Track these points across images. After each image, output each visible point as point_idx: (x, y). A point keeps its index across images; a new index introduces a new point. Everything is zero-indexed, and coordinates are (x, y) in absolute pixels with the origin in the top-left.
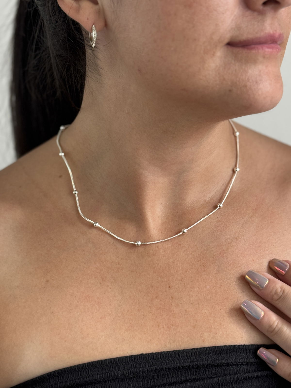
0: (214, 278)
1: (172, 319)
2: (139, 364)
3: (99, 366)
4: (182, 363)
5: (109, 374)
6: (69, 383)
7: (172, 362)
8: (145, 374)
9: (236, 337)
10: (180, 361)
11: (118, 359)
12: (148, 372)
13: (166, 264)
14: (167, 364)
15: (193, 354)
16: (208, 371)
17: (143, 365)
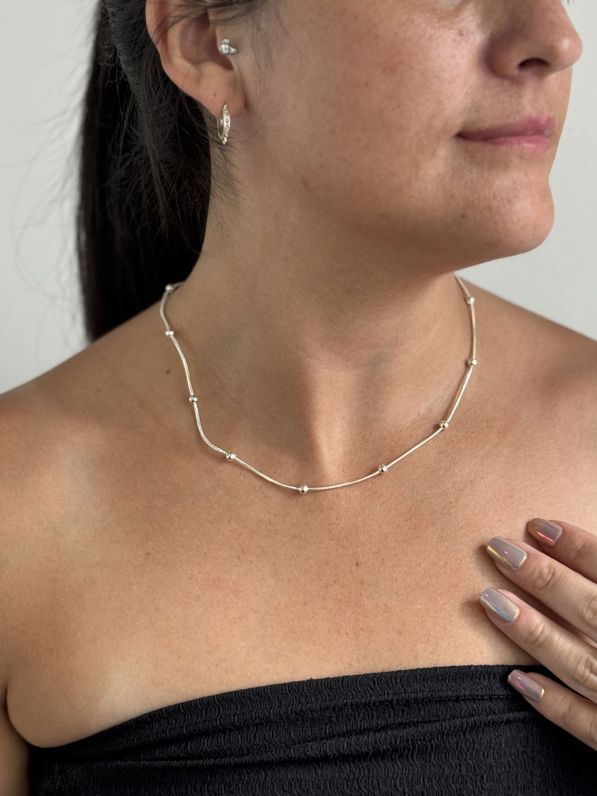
0: (434, 549)
1: (362, 619)
2: (307, 698)
3: (237, 700)
4: (380, 696)
5: (254, 714)
6: (186, 730)
7: (363, 693)
8: (316, 713)
9: (471, 651)
10: (376, 692)
11: (269, 689)
12: (322, 710)
13: (351, 525)
14: (353, 698)
15: (398, 681)
16: (423, 710)
17: (313, 698)
